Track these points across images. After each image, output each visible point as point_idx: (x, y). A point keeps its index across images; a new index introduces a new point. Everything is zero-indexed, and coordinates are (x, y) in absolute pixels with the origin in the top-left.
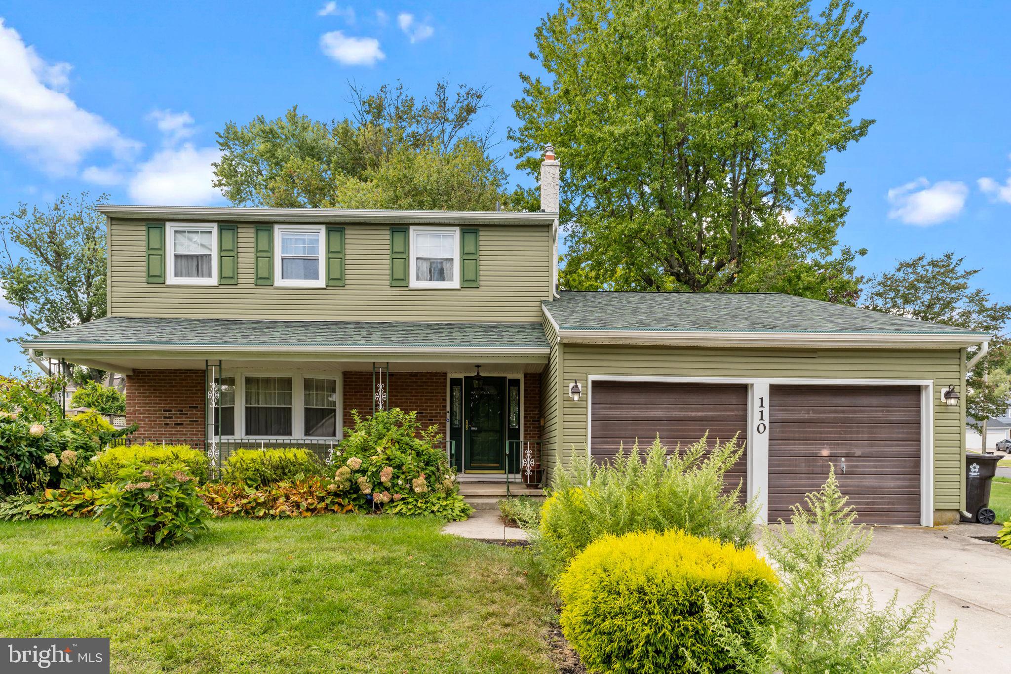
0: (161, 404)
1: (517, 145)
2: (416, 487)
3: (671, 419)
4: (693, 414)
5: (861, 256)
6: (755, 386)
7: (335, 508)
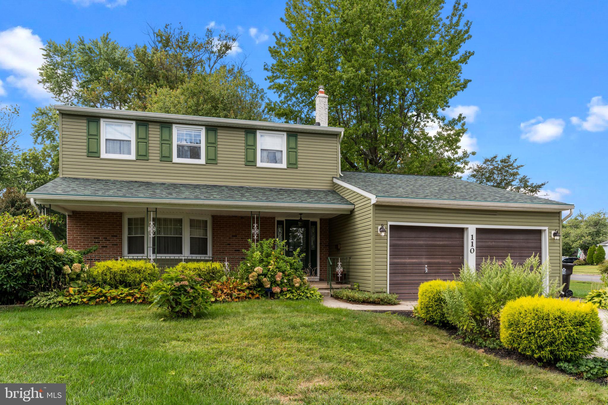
0: (92, 234)
1: (270, 74)
2: (296, 283)
3: (427, 245)
4: (438, 243)
5: (473, 156)
6: (469, 229)
7: (250, 296)
